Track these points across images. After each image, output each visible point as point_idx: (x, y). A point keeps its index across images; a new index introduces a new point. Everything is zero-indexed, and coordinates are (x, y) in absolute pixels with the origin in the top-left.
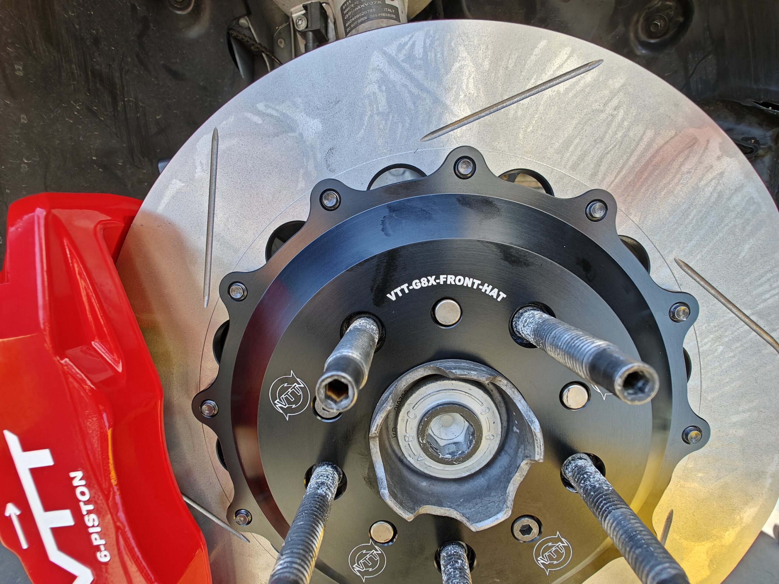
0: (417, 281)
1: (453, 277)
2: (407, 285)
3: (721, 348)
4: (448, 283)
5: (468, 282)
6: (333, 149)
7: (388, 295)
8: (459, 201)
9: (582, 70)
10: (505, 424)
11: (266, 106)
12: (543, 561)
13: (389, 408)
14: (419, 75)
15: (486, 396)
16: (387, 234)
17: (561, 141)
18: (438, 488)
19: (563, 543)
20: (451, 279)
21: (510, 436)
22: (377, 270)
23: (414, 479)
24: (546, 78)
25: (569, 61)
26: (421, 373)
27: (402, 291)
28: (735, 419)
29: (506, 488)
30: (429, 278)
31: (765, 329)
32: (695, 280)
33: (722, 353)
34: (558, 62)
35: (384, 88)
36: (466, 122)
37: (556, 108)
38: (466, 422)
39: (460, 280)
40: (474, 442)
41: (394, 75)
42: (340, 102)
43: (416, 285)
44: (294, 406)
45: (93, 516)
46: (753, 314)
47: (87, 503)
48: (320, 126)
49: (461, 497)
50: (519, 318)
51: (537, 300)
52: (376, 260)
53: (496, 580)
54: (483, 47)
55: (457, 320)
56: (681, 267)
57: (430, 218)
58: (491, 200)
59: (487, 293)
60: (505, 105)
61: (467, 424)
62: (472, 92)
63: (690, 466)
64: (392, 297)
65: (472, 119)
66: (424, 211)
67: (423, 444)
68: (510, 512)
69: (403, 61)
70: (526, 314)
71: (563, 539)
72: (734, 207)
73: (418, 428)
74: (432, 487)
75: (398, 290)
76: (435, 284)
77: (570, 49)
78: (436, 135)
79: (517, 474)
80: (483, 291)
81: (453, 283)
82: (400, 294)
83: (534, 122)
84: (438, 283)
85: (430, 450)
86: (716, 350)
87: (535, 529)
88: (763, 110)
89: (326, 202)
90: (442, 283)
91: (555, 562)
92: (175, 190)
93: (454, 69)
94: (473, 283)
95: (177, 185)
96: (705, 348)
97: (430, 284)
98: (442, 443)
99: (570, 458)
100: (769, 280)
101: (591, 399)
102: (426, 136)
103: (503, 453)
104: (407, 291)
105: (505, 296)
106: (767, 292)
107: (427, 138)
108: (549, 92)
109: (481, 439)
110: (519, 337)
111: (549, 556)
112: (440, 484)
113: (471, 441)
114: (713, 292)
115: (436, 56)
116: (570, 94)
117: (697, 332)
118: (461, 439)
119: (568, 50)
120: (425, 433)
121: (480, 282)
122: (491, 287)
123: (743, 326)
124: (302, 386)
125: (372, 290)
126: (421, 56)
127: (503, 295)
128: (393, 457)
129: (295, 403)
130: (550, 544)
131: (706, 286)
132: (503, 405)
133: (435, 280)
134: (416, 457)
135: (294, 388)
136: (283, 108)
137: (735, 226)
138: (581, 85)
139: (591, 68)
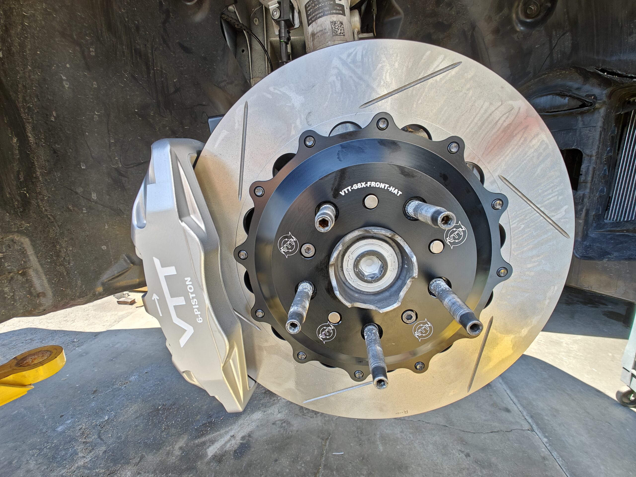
0: (356, 185)
1: (374, 183)
2: (350, 187)
3: (523, 226)
4: (372, 186)
5: (382, 186)
6: (311, 112)
7: (341, 193)
8: (379, 142)
9: (450, 68)
10: (401, 265)
11: (274, 88)
12: (417, 334)
13: (340, 249)
14: (359, 71)
15: (390, 248)
16: (340, 160)
17: (437, 108)
18: (364, 297)
19: (428, 324)
20: (373, 184)
21: (403, 270)
22: (335, 179)
23: (351, 293)
24: (429, 72)
25: (443, 63)
26: (356, 233)
27: (348, 190)
28: (529, 266)
29: (399, 294)
30: (362, 183)
31: (548, 215)
32: (510, 187)
33: (524, 229)
34: (436, 64)
35: (339, 78)
36: (384, 97)
37: (435, 90)
38: (379, 261)
39: (378, 185)
40: (383, 271)
41: (345, 71)
42: (315, 86)
43: (355, 187)
44: (290, 251)
46: (541, 207)
48: (304, 99)
49: (376, 301)
50: (409, 205)
51: (418, 195)
52: (334, 174)
53: (393, 344)
54: (395, 55)
55: (376, 206)
56: (502, 180)
57: (363, 152)
58: (396, 142)
59: (392, 191)
60: (406, 88)
61: (380, 263)
62: (388, 81)
63: (504, 292)
64: (342, 193)
65: (387, 96)
66: (360, 148)
67: (357, 272)
68: (400, 304)
69: (350, 63)
70: (412, 203)
71: (428, 323)
72: (533, 146)
73: (354, 263)
74: (361, 297)
75: (345, 190)
76: (365, 186)
77: (443, 56)
78: (367, 105)
79: (405, 287)
80: (390, 190)
81: (374, 186)
82: (347, 192)
83: (422, 98)
84: (367, 186)
85: (360, 275)
86: (520, 227)
87: (414, 318)
88: (600, 75)
89: (308, 143)
90: (368, 186)
91: (424, 335)
92: (224, 136)
93: (378, 68)
94: (385, 186)
95: (225, 133)
96: (514, 226)
97: (362, 187)
98: (366, 274)
99: (434, 281)
100: (551, 188)
101: (445, 247)
102: (362, 106)
103: (399, 280)
104: (350, 190)
105: (401, 193)
106: (550, 194)
107: (362, 107)
108: (431, 81)
109: (387, 269)
110: (409, 216)
111: (421, 331)
112: (365, 296)
113: (382, 271)
114: (520, 194)
115: (368, 60)
116: (443, 82)
117: (510, 217)
118: (377, 272)
119: (442, 57)
120: (357, 266)
121: (388, 186)
122: (394, 188)
123: (536, 213)
124: (295, 240)
125: (332, 190)
126: (360, 60)
127: (400, 193)
128: (341, 281)
129: (291, 249)
130: (422, 325)
131: (516, 191)
132: (400, 254)
133: (365, 184)
134: (353, 280)
135: (290, 241)
136: (284, 90)
137: (533, 157)
138: (449, 76)
139: (455, 66)
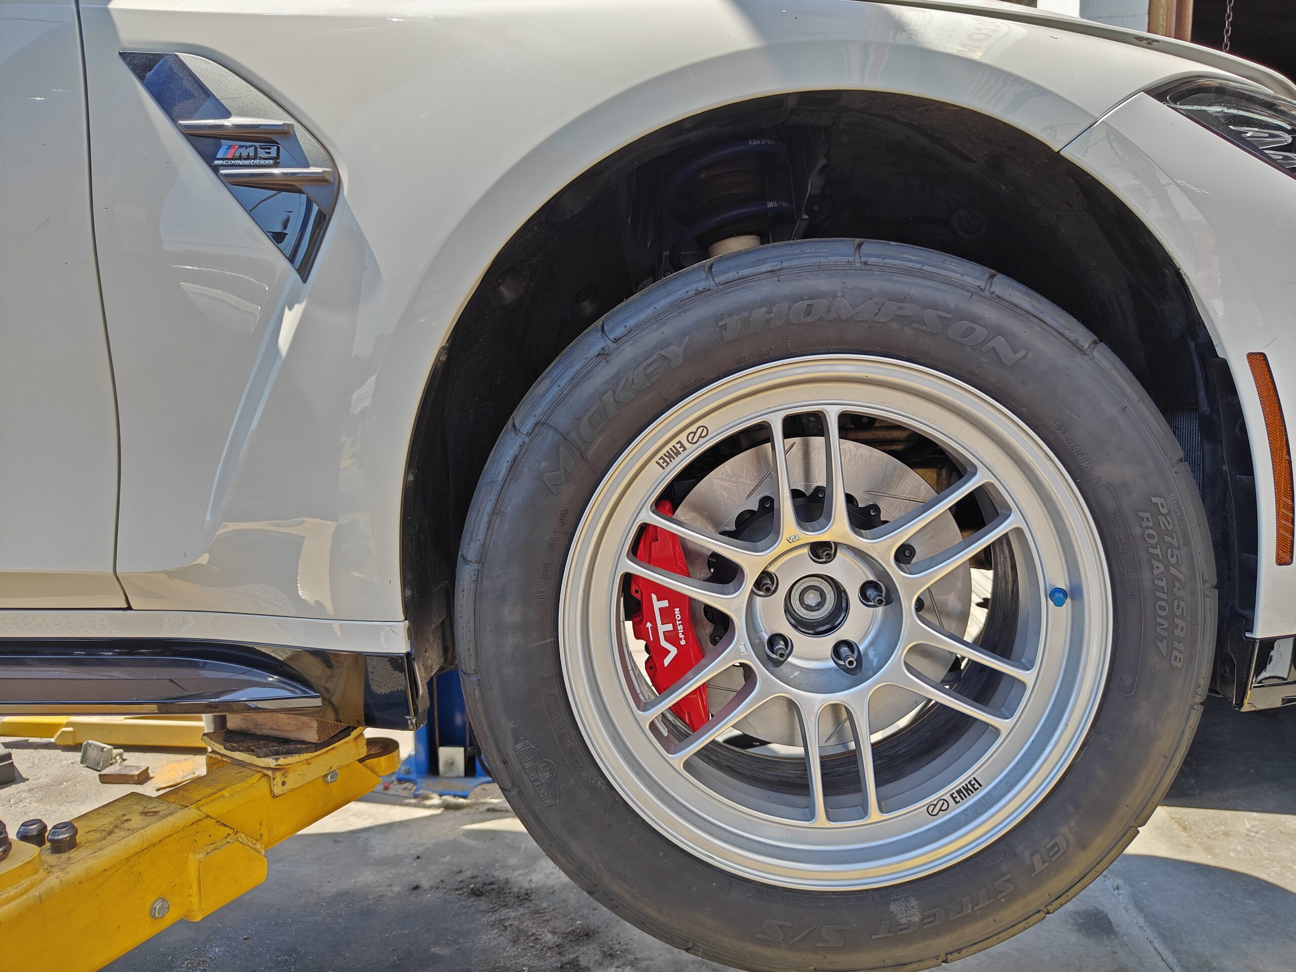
45: (681, 626)
47: (679, 621)
